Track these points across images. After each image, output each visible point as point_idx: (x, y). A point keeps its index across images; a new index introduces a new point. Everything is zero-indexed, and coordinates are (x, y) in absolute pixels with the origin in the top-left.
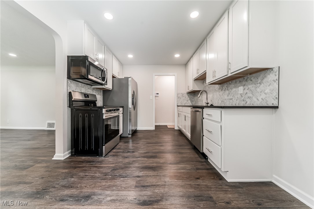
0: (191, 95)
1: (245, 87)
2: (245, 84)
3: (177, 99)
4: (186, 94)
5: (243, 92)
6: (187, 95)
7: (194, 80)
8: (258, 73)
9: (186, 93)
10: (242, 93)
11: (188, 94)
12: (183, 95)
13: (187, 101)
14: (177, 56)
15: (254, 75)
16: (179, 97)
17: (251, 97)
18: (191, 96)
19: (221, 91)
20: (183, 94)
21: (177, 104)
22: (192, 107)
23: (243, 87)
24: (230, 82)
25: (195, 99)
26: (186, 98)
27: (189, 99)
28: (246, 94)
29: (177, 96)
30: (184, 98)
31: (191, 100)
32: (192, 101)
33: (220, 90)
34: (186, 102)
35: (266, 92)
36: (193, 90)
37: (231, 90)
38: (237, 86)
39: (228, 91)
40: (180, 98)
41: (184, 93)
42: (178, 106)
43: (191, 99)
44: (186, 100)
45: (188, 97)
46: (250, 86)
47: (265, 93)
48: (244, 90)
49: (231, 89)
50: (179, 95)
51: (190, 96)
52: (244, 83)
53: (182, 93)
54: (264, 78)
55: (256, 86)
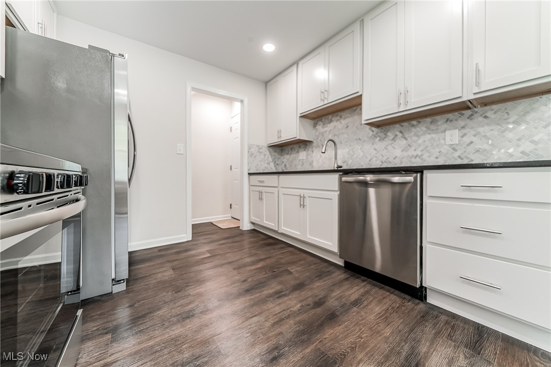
0: (275, 152)
1: (464, 131)
2: (466, 125)
3: (248, 157)
4: (266, 149)
5: (459, 141)
6: (268, 149)
7: (300, 115)
8: (509, 104)
9: (266, 145)
10: (457, 143)
11: (271, 149)
12: (260, 151)
13: (268, 164)
14: (269, 47)
15: (494, 107)
16: (252, 155)
17: (485, 150)
18: (276, 154)
19: (380, 140)
20: (260, 149)
21: (249, 170)
22: (341, 173)
23: (459, 130)
24: (414, 122)
25: (285, 160)
26: (267, 157)
27: (271, 160)
28: (468, 145)
29: (248, 152)
30: (263, 157)
31: (275, 163)
32: (278, 164)
33: (378, 139)
34: (266, 165)
35: (536, 138)
36: (298, 138)
37: (415, 138)
38: (437, 129)
39: (406, 140)
40: (255, 157)
41: (263, 146)
42: (249, 174)
43: (276, 160)
44: (266, 162)
45: (270, 156)
46: (481, 130)
47: (533, 142)
48: (462, 137)
49: (418, 136)
50: (252, 150)
51: (273, 154)
52: (461, 123)
53: (258, 146)
54: (528, 112)
55: (503, 129)
